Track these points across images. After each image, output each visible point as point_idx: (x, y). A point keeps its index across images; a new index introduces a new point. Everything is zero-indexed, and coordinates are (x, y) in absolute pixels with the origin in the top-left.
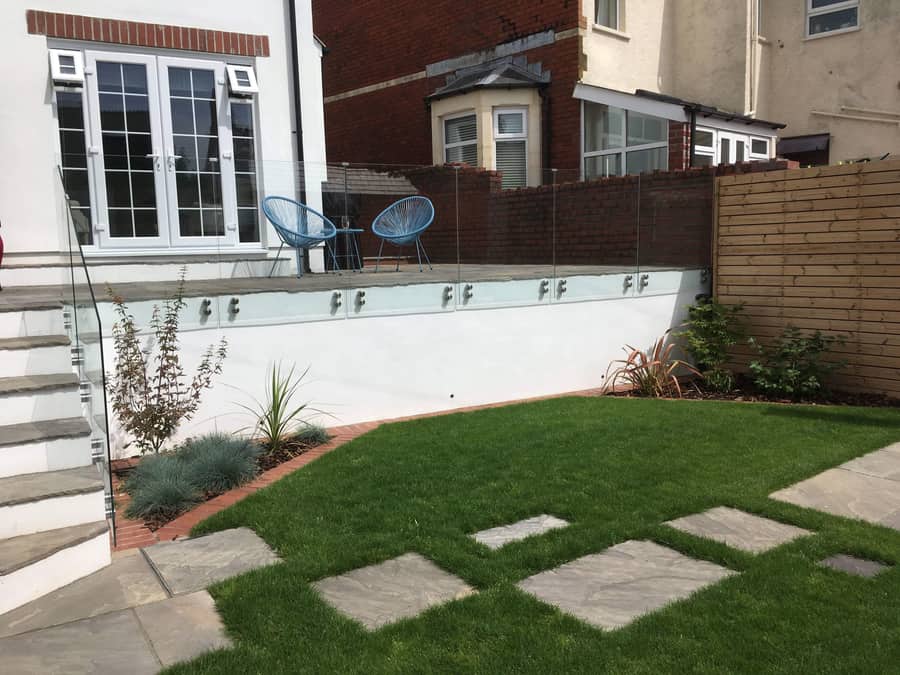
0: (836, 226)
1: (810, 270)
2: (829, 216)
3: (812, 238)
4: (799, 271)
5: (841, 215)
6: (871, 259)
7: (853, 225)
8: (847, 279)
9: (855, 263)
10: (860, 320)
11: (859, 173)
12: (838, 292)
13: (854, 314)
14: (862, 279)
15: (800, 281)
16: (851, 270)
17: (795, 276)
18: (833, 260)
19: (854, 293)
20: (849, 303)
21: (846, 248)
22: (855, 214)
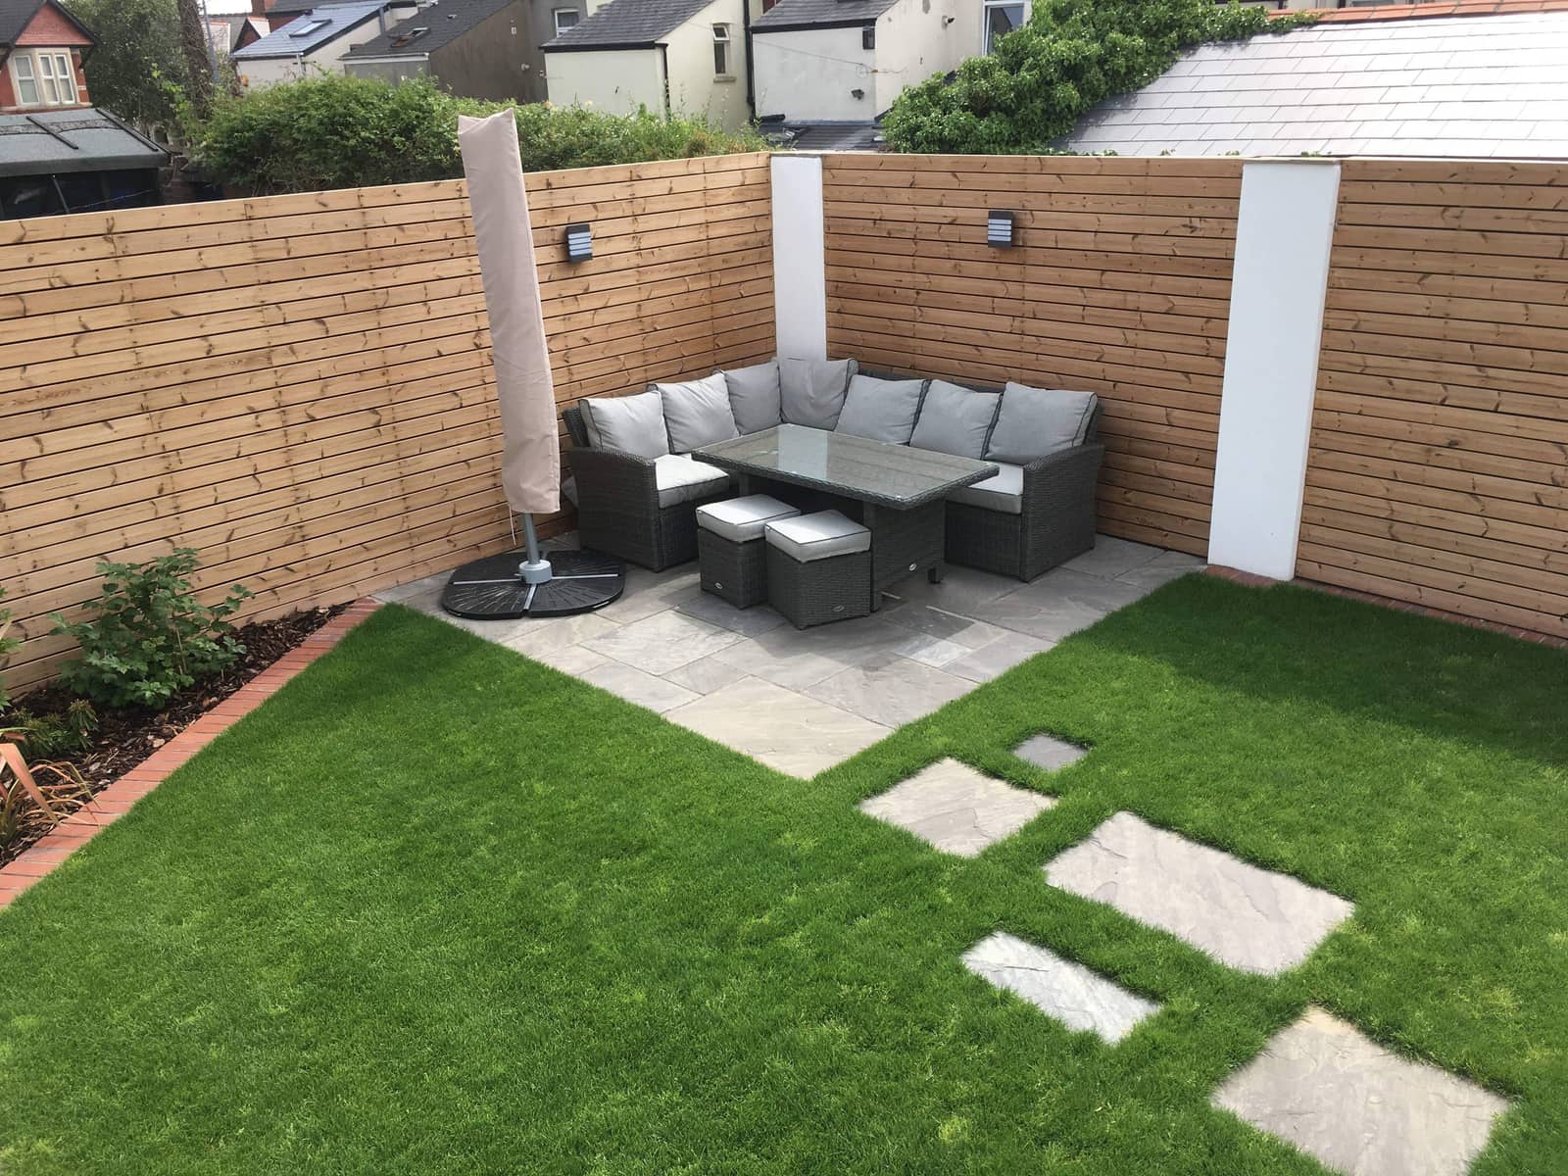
0: (87, 344)
1: (53, 442)
2: (68, 323)
3: (39, 374)
4: (27, 448)
5: (93, 319)
6: (171, 397)
7: (121, 338)
8: (136, 443)
9: (144, 410)
10: (178, 512)
11: (110, 232)
12: (125, 473)
13: (165, 506)
14: (164, 438)
15: (35, 469)
16: (139, 424)
17: (23, 461)
18: (101, 411)
19: (157, 466)
20: (149, 488)
21: (119, 385)
22: (120, 315)
